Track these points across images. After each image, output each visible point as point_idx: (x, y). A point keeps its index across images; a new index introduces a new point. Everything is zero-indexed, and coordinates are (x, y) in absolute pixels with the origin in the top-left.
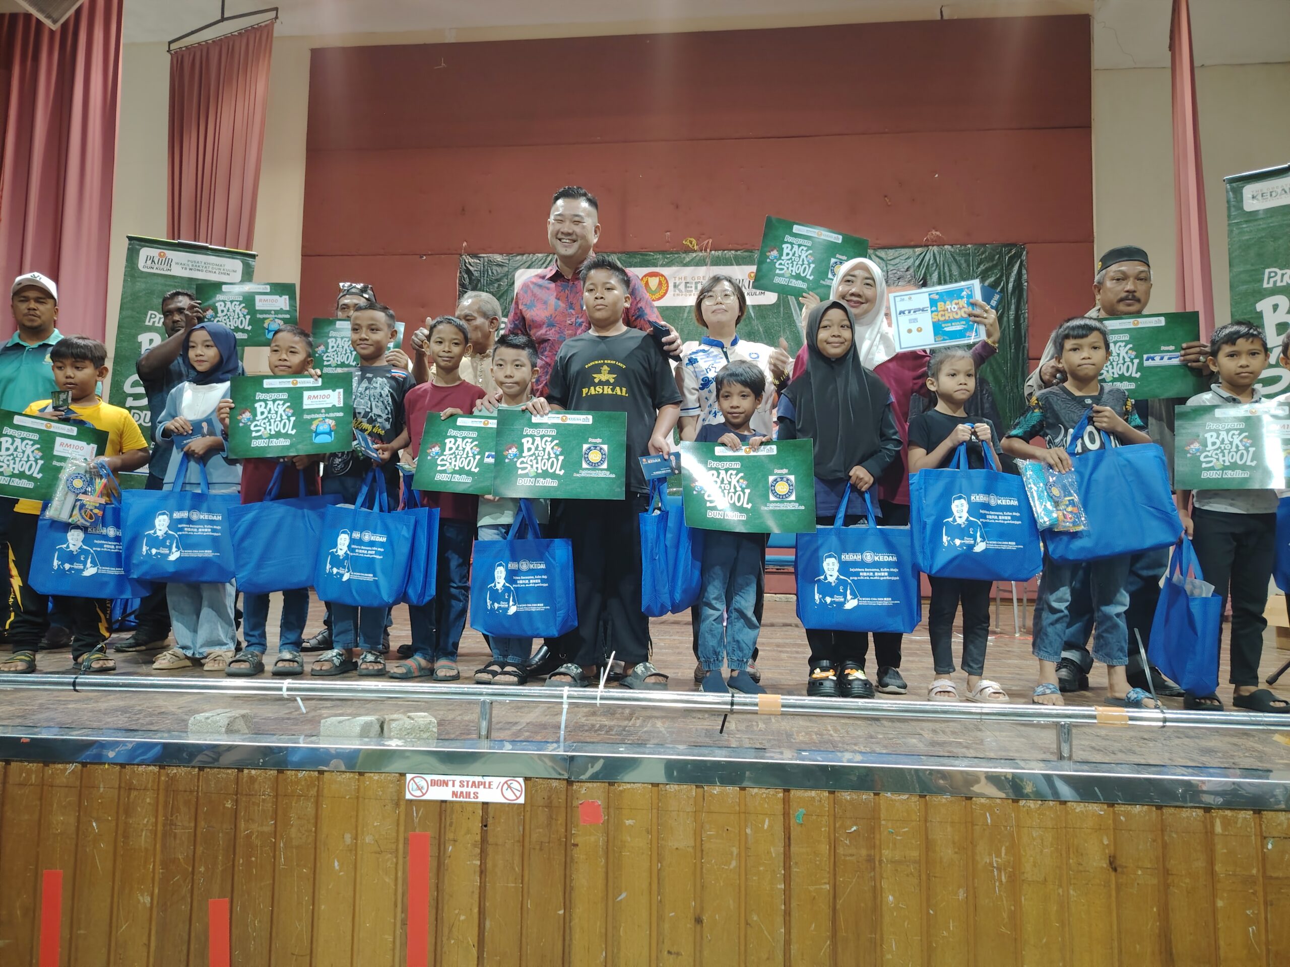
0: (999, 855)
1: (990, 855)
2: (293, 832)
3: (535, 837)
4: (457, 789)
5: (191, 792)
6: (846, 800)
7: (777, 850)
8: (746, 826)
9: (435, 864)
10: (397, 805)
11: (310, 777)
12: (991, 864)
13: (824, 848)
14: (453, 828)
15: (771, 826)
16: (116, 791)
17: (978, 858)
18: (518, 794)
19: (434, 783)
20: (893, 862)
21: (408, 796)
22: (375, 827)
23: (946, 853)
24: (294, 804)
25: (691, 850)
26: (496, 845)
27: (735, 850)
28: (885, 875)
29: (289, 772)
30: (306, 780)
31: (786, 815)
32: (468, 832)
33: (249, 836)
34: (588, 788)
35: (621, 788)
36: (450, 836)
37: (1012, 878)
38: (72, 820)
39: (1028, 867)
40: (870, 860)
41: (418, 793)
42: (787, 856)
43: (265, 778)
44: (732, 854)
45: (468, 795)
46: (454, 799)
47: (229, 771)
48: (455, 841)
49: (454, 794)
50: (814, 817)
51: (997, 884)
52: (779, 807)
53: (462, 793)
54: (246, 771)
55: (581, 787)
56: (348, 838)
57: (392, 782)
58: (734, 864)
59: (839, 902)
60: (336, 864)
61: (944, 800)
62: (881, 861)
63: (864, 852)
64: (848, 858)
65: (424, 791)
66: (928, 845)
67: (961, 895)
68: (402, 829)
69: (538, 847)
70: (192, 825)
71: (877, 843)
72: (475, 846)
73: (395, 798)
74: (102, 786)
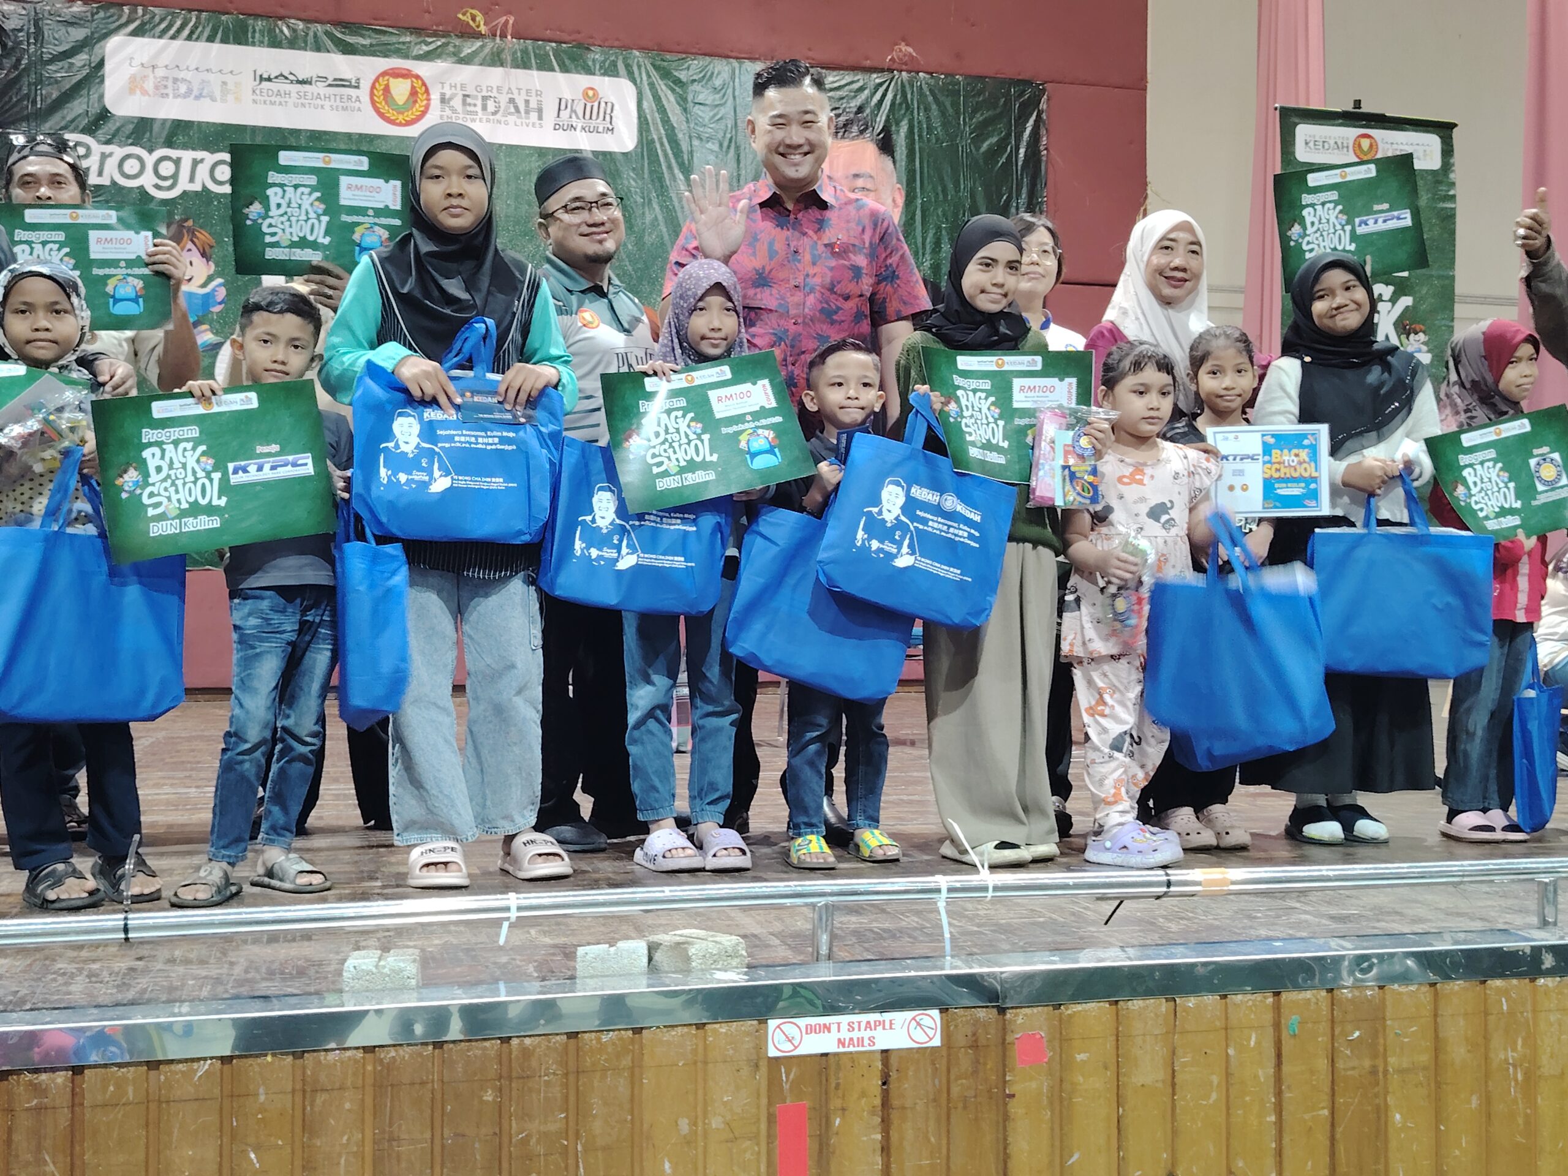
0: (1514, 1050)
1: (1506, 1049)
2: (597, 1126)
3: (955, 1090)
4: (845, 1035)
5: (423, 1083)
6: (1347, 998)
7: (1265, 1072)
8: (1227, 1046)
9: (816, 1146)
10: (757, 1066)
11: (621, 1039)
12: (1506, 1060)
13: (1323, 1064)
14: (840, 1093)
15: (1258, 1043)
16: (290, 1096)
17: (1492, 1055)
18: (931, 1033)
19: (810, 1029)
20: (1401, 1071)
21: (772, 1053)
22: (725, 1104)
23: (1458, 1052)
24: (596, 1084)
25: (1160, 1085)
26: (903, 1108)
27: (1215, 1079)
28: (1390, 1090)
29: (586, 1036)
30: (614, 1044)
31: (1277, 1026)
32: (863, 1094)
33: (525, 1142)
34: (1025, 1015)
35: (1069, 1012)
36: (836, 1103)
37: (1527, 1075)
38: (210, 1153)
39: (1544, 1060)
40: (1374, 1071)
41: (787, 1047)
42: (1278, 1079)
43: (548, 1048)
44: (1211, 1083)
45: (861, 1041)
46: (841, 1050)
47: (487, 1044)
48: (843, 1109)
49: (841, 1042)
50: (1310, 1025)
51: (1513, 1084)
52: (1268, 1017)
53: (851, 1039)
54: (515, 1042)
55: (1016, 1015)
56: (684, 1125)
57: (748, 1034)
58: (1214, 1096)
59: (1339, 1130)
60: (667, 1165)
61: (1456, 988)
62: (1386, 1072)
63: (1367, 1063)
64: (1349, 1073)
65: (796, 1043)
66: (1438, 1046)
67: (1475, 1102)
68: (764, 1101)
69: (960, 1105)
70: (428, 1135)
71: (1381, 1049)
72: (873, 1113)
73: (754, 1057)
74: (261, 1090)
